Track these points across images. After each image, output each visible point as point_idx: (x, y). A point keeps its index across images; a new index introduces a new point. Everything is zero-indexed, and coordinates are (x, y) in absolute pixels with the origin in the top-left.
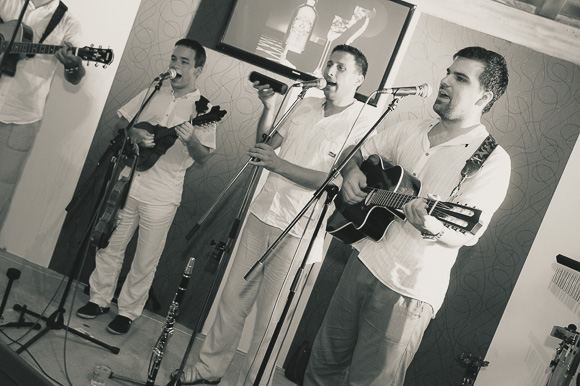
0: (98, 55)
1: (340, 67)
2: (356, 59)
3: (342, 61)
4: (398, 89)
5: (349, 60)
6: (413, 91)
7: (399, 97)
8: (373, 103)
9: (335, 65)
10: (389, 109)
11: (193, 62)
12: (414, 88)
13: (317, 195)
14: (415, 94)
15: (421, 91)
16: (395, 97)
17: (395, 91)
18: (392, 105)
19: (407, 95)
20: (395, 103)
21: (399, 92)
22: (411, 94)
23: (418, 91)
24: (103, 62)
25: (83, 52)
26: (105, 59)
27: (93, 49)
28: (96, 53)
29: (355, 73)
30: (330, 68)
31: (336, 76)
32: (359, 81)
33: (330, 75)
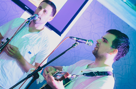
1: (45, 11)
3: (46, 9)
4: (79, 39)
9: (43, 10)
10: (72, 46)
12: (86, 40)
13: (29, 77)
14: (85, 43)
15: (89, 43)
16: (77, 42)
17: (77, 40)
18: (74, 45)
19: (82, 42)
20: (76, 45)
21: (79, 40)
22: (84, 43)
23: (87, 42)
29: (50, 16)
30: (40, 10)
31: (42, 15)
32: (50, 19)
33: (39, 14)
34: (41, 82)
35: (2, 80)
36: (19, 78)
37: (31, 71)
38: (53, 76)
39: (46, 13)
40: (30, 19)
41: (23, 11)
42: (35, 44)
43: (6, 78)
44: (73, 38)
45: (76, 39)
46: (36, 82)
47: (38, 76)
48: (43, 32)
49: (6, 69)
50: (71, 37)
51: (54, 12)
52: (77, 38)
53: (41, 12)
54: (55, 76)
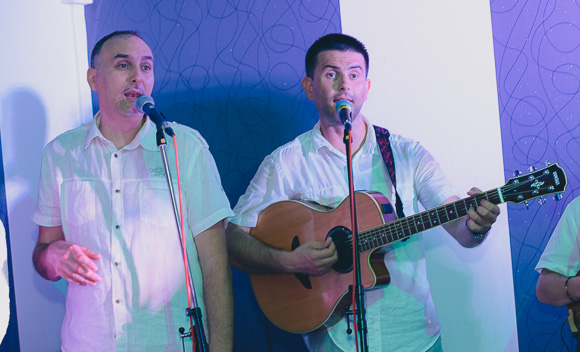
0: (538, 184)
24: (553, 191)
25: (512, 191)
26: (554, 184)
27: (527, 177)
28: (534, 182)
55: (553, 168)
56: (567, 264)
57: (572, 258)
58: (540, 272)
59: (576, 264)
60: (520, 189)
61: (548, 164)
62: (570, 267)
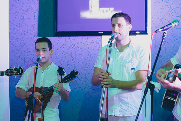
0: (15, 72)
1: (119, 25)
2: (125, 18)
3: (119, 22)
4: (163, 27)
5: (122, 20)
6: (171, 26)
7: (165, 31)
8: (145, 32)
9: (117, 25)
10: (163, 38)
11: (48, 49)
12: (171, 24)
13: (146, 92)
14: (172, 26)
15: (175, 24)
16: (164, 32)
17: (163, 29)
18: (164, 36)
19: (169, 28)
20: (165, 34)
21: (164, 29)
22: (170, 27)
23: (173, 25)
24: (19, 75)
25: (7, 73)
26: (19, 73)
27: (12, 69)
28: (14, 71)
29: (127, 25)
30: (115, 28)
31: (119, 31)
32: (130, 28)
33: (116, 31)
34: (160, 89)
35: (128, 110)
36: (140, 98)
37: (144, 86)
38: (166, 80)
39: (121, 26)
40: (111, 41)
41: (100, 37)
42: (132, 58)
43: (130, 106)
44: (158, 31)
45: (161, 30)
46: (156, 92)
47: (153, 86)
48: (132, 43)
49: (124, 97)
50: (156, 32)
51: (128, 20)
52: (161, 28)
53: (117, 28)
54: (168, 79)
55: (20, 68)
56: (25, 86)
57: (26, 85)
58: (16, 88)
59: (27, 87)
60: (10, 72)
61: (19, 67)
62: (25, 87)
